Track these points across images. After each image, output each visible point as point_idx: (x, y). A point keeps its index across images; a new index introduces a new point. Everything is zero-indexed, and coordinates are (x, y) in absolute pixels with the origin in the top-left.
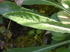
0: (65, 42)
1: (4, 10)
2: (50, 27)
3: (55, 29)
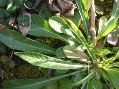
0: (68, 75)
1: (7, 38)
2: (57, 65)
3: (61, 67)
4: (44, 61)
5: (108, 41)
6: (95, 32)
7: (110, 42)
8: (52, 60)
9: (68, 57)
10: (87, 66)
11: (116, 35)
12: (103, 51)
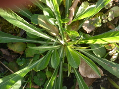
2: (23, 26)
3: (27, 29)
4: (13, 17)
5: (83, 27)
6: (73, 13)
7: (85, 28)
8: (20, 19)
9: (40, 25)
10: (54, 40)
11: (94, 24)
12: (74, 32)
